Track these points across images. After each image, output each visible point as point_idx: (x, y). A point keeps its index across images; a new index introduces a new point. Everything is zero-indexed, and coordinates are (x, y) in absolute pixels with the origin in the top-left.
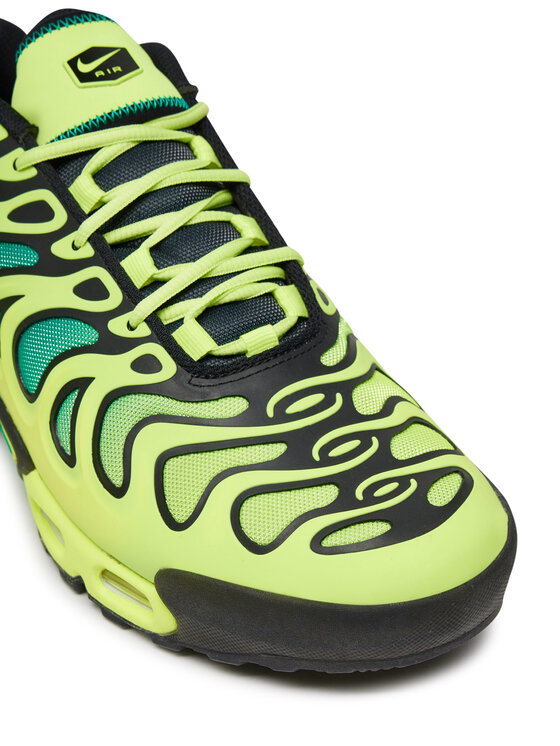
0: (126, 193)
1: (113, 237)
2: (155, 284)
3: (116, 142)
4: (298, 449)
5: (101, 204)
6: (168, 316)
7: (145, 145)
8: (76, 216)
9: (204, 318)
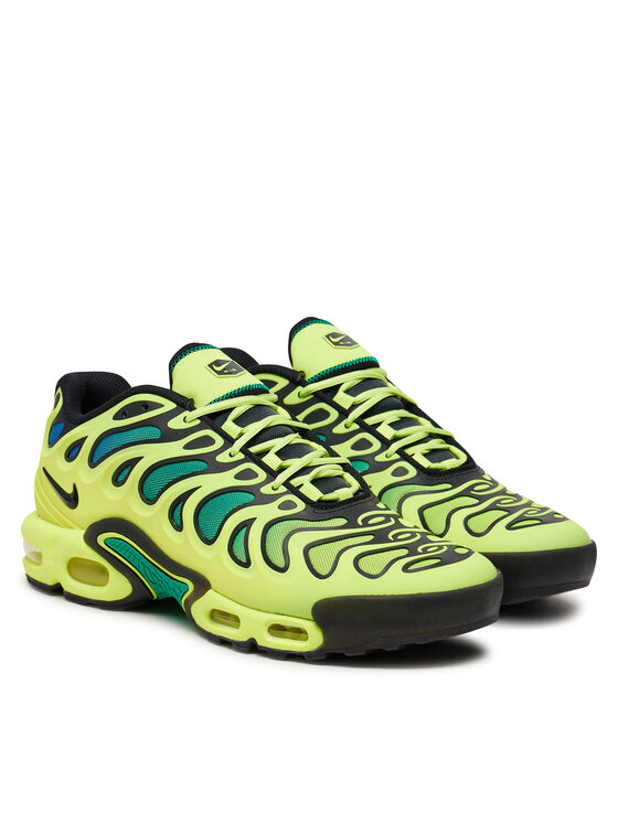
0: (254, 429)
1: (254, 449)
2: (282, 469)
3: (243, 404)
4: (380, 536)
5: (241, 435)
6: (295, 482)
7: (258, 406)
8: (229, 441)
9: (315, 482)
